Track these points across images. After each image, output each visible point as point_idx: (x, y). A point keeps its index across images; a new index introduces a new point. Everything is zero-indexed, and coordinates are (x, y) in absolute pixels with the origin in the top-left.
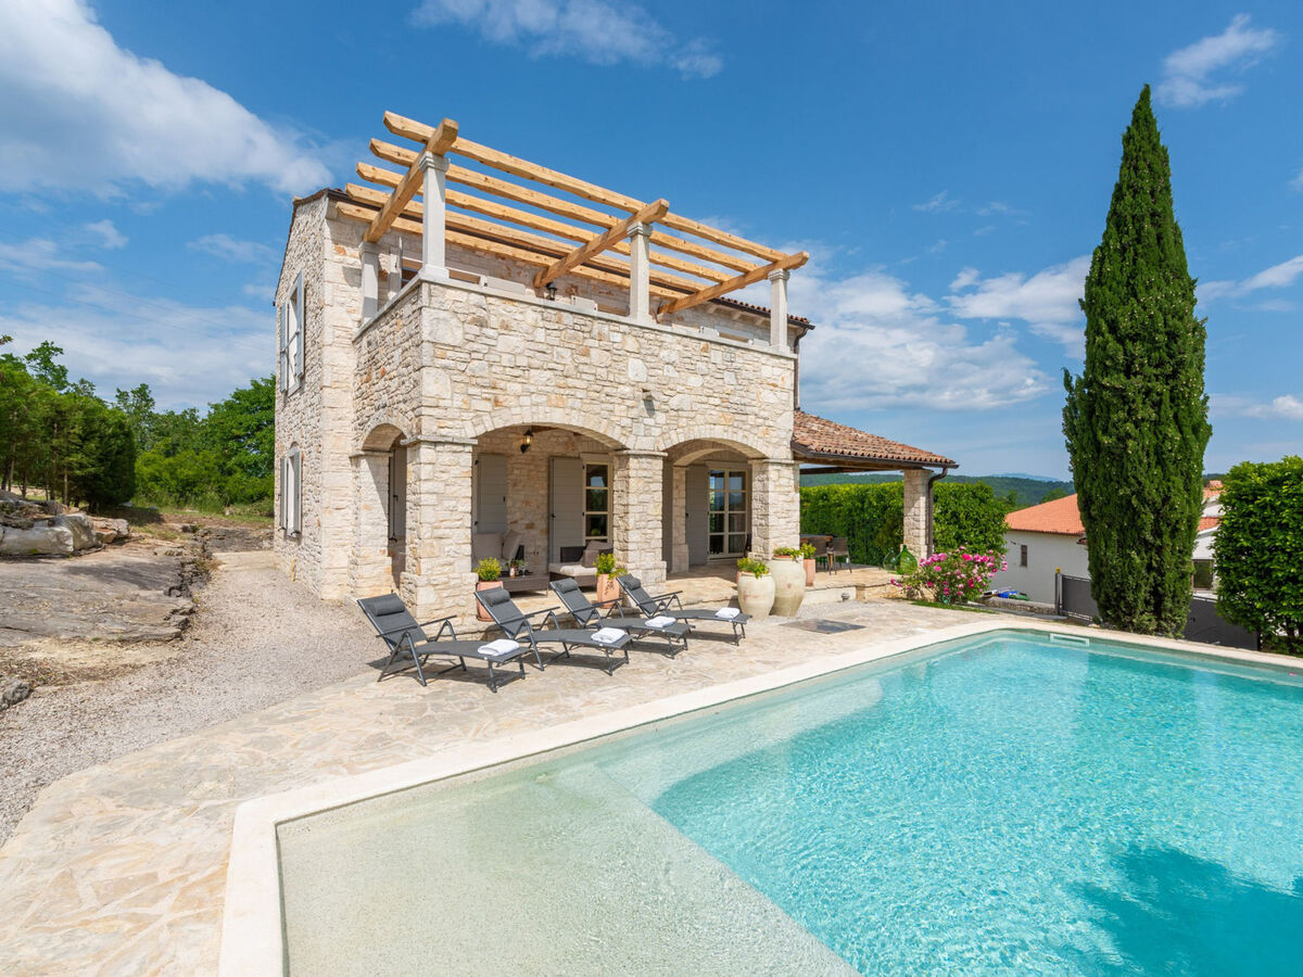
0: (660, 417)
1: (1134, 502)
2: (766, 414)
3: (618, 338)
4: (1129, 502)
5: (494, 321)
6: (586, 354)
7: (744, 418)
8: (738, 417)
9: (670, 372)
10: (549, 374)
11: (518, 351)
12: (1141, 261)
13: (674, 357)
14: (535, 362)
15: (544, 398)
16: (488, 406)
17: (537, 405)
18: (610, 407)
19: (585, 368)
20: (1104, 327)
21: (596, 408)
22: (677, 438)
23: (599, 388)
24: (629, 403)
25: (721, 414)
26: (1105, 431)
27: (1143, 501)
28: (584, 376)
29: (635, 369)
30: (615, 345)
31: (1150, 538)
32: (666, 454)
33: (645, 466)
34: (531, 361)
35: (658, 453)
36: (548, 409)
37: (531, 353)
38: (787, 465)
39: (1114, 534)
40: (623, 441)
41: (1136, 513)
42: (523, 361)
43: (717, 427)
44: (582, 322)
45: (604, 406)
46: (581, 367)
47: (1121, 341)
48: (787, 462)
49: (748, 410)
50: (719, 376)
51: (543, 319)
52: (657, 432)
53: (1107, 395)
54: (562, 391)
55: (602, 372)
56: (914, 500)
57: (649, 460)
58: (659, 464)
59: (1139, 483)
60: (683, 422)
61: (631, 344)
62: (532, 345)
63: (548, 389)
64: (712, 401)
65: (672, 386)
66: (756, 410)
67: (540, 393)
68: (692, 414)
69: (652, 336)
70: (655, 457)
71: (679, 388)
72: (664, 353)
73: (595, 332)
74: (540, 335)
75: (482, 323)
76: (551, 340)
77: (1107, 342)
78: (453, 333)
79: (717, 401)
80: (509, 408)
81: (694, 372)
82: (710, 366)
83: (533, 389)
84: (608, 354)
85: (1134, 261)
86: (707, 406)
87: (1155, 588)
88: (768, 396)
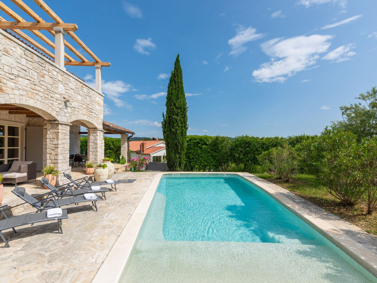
0: (69, 110)
1: (178, 144)
2: (97, 113)
3: (55, 73)
4: (177, 144)
6: (43, 77)
7: (92, 114)
8: (91, 113)
9: (71, 92)
10: (28, 82)
11: (13, 66)
12: (179, 92)
13: (73, 87)
14: (22, 75)
15: (25, 93)
17: (22, 95)
18: (52, 102)
19: (43, 83)
20: (173, 105)
21: (47, 102)
22: (74, 119)
23: (48, 93)
24: (59, 102)
25: (85, 111)
26: (173, 128)
27: (179, 143)
28: (42, 86)
29: (61, 88)
30: (54, 76)
31: (180, 151)
32: (71, 124)
33: (64, 128)
34: (20, 73)
35: (68, 123)
36: (27, 98)
37: (19, 69)
39: (173, 151)
40: (57, 117)
41: (178, 146)
43: (85, 116)
44: (42, 62)
45: (50, 101)
46: (41, 82)
47: (176, 108)
48: (102, 130)
49: (93, 111)
50: (86, 97)
51: (25, 54)
52: (68, 115)
53: (173, 120)
54: (33, 91)
55: (49, 86)
56: (124, 143)
57: (66, 126)
58: (68, 128)
59: (179, 140)
60: (76, 112)
61: (60, 78)
62: (20, 66)
63: (27, 89)
65: (73, 98)
66: (95, 111)
67: (23, 90)
68: (78, 110)
69: (66, 76)
70: (67, 125)
71: (75, 99)
72: (70, 84)
73: (47, 68)
74: (24, 62)
76: (28, 65)
77: (174, 108)
79: (85, 107)
80: (8, 94)
81: (79, 95)
82: (84, 93)
83: (20, 87)
84: (51, 79)
85: (178, 92)
86: (82, 108)
87: (180, 162)
88: (98, 107)
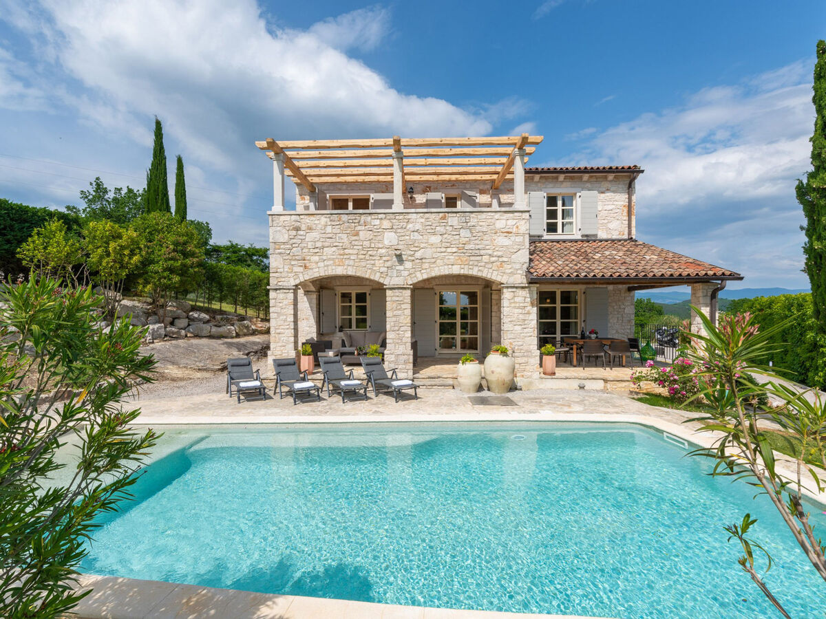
0: (408, 265)
2: (499, 254)
3: (377, 222)
5: (303, 227)
6: (357, 234)
7: (479, 258)
8: (472, 258)
9: (416, 236)
10: (334, 249)
11: (316, 239)
13: (418, 227)
14: (326, 244)
15: (332, 262)
16: (301, 269)
17: (328, 266)
18: (373, 262)
19: (356, 243)
21: (363, 264)
22: (421, 276)
23: (365, 252)
24: (384, 258)
25: (457, 258)
28: (355, 247)
29: (390, 238)
30: (375, 227)
32: (412, 287)
33: (397, 294)
34: (324, 244)
35: (408, 286)
36: (334, 267)
37: (324, 240)
38: (523, 288)
40: (381, 281)
42: (319, 244)
43: (455, 266)
44: (354, 218)
45: (368, 262)
46: (353, 242)
48: (523, 285)
49: (482, 252)
50: (455, 233)
51: (331, 221)
52: (406, 273)
54: (342, 257)
55: (367, 243)
57: (401, 291)
58: (408, 293)
60: (426, 266)
61: (386, 224)
62: (324, 236)
63: (334, 257)
64: (449, 250)
65: (416, 245)
66: (490, 252)
67: (329, 259)
68: (433, 260)
69: (401, 217)
70: (405, 288)
71: (422, 245)
72: (410, 226)
73: (362, 222)
74: (329, 229)
75: (297, 229)
76: (334, 231)
78: (283, 237)
79: (454, 250)
80: (312, 269)
81: (434, 234)
82: (448, 228)
83: (325, 257)
84: (371, 232)
86: (445, 254)
88: (502, 241)
